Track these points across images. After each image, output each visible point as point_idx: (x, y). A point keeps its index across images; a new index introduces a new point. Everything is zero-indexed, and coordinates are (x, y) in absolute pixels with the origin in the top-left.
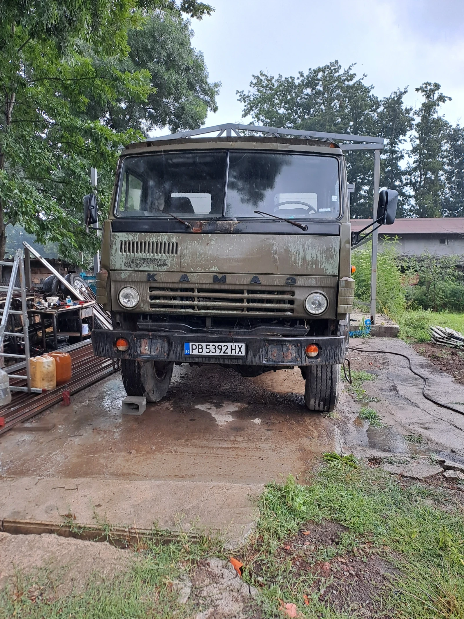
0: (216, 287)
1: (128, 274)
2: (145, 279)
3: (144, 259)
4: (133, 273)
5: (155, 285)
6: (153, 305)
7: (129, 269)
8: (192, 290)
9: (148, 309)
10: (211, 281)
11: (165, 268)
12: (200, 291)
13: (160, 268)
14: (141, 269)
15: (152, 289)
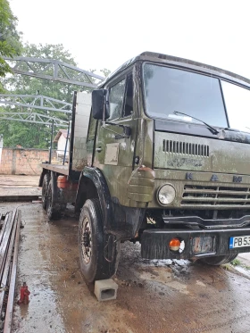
0: (233, 186)
1: (170, 172)
2: (183, 178)
3: (184, 159)
4: (174, 172)
5: (190, 183)
6: (184, 202)
7: (172, 167)
8: (215, 188)
9: (179, 205)
10: (231, 181)
11: (199, 168)
12: (221, 188)
13: (197, 168)
14: (181, 168)
15: (186, 186)
